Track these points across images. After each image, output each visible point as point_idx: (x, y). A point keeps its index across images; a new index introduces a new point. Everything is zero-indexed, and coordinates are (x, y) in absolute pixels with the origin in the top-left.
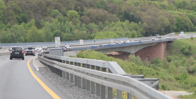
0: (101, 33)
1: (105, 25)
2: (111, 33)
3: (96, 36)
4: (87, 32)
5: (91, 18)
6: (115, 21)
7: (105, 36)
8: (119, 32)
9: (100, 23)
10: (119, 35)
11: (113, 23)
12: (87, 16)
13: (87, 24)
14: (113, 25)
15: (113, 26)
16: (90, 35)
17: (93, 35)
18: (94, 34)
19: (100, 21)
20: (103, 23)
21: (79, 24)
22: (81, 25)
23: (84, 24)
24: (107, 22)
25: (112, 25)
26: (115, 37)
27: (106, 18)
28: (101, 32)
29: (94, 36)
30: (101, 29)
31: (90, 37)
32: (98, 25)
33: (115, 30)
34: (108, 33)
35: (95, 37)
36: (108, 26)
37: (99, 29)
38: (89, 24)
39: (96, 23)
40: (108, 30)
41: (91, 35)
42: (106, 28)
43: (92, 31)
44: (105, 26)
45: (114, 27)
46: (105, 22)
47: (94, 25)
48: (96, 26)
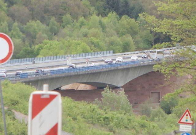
0: (55, 43)
1: (64, 24)
2: (76, 41)
3: (43, 50)
4: (24, 41)
5: (32, 10)
6: (85, 16)
7: (62, 49)
8: (95, 40)
9: (53, 19)
10: (93, 46)
11: (81, 19)
12: (24, 4)
13: (23, 22)
14: (82, 24)
15: (81, 26)
16: (31, 47)
17: (37, 47)
18: (37, 44)
19: (53, 15)
20: (60, 20)
21: (6, 23)
22: (10, 26)
23: (16, 24)
24: (67, 17)
25: (78, 24)
26: (85, 51)
27: (65, 9)
28: (54, 39)
29: (38, 50)
30: (55, 34)
31: (29, 52)
32: (48, 25)
33: (85, 35)
34: (69, 41)
35: (41, 52)
36: (69, 26)
37: (50, 33)
38: (28, 24)
39: (43, 20)
40: (70, 36)
41: (33, 47)
42: (66, 31)
43: (34, 37)
44: (64, 27)
45: (84, 29)
46: (64, 17)
47: (38, 26)
48: (43, 26)
